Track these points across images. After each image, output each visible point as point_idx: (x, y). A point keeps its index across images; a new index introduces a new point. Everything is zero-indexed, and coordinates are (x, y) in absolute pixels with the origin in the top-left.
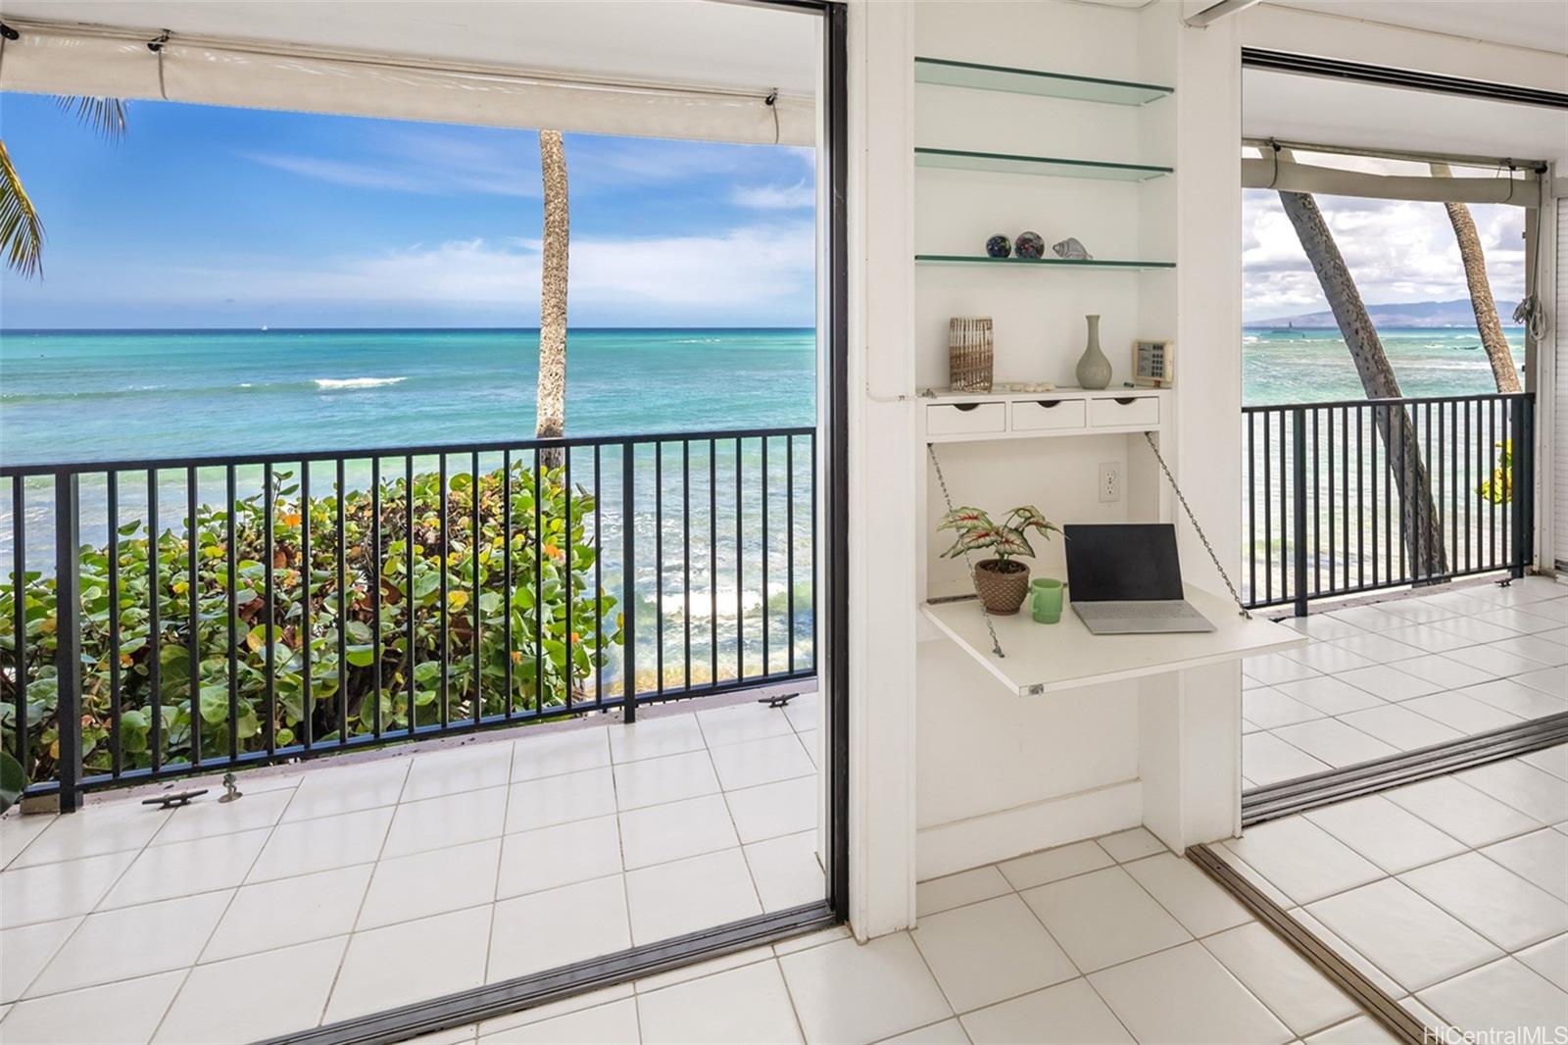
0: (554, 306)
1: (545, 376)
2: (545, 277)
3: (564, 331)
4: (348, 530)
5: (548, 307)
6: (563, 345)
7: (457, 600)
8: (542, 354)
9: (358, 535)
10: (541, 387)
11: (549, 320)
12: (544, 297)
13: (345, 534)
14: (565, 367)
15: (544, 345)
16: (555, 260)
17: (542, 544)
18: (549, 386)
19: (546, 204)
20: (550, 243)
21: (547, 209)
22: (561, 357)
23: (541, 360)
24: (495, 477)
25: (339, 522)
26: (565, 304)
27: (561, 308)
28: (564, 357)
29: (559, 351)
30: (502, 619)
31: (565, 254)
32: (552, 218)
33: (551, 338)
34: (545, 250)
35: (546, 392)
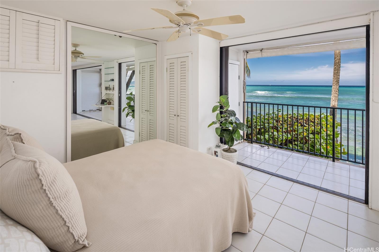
0: (336, 81)
1: (333, 96)
2: (334, 75)
3: (338, 87)
4: (289, 120)
5: (334, 81)
6: (338, 90)
7: (305, 134)
8: (332, 92)
9: (290, 121)
10: (332, 99)
11: (334, 84)
12: (333, 79)
13: (288, 120)
14: (338, 95)
15: (333, 90)
16: (336, 71)
17: (321, 129)
18: (334, 99)
19: (335, 59)
20: (335, 67)
21: (335, 60)
22: (337, 93)
23: (332, 93)
24: (319, 116)
25: (287, 118)
26: (339, 81)
27: (338, 82)
28: (338, 92)
29: (337, 91)
30: (314, 139)
31: (339, 70)
32: (336, 62)
33: (334, 88)
34: (334, 69)
35: (333, 100)
